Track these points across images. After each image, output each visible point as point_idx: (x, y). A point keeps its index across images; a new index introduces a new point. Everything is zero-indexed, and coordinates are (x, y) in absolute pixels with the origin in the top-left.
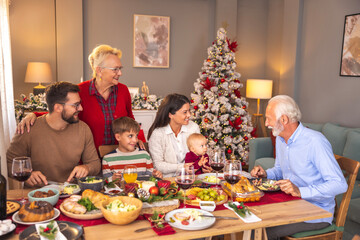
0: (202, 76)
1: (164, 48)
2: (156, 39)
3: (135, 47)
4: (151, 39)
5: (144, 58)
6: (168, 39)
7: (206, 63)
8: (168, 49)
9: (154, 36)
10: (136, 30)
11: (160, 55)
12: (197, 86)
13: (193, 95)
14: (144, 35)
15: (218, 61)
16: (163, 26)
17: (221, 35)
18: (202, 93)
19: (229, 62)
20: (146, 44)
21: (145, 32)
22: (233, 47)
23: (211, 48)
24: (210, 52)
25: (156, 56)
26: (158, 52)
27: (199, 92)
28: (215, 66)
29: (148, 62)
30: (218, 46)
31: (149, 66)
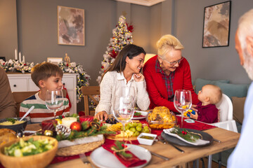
0: (109, 49)
1: (81, 31)
2: (75, 25)
3: (59, 30)
4: (71, 25)
5: (65, 38)
6: (84, 25)
7: (111, 40)
8: (83, 33)
9: (73, 23)
10: (59, 17)
11: (78, 36)
12: (106, 56)
13: (103, 64)
14: (65, 22)
15: (121, 38)
16: (79, 16)
17: (122, 20)
18: (110, 62)
19: (128, 39)
20: (68, 28)
21: (66, 19)
22: (130, 29)
23: (115, 29)
24: (114, 32)
25: (75, 37)
26: (76, 35)
27: (107, 60)
28: (118, 41)
29: (69, 41)
30: (120, 28)
31: (70, 44)
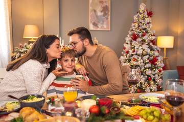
0: (130, 33)
1: (107, 19)
2: (102, 13)
3: (90, 18)
4: (99, 14)
5: (95, 24)
6: (110, 13)
7: (133, 25)
8: (109, 20)
9: (101, 12)
10: (90, 8)
11: (105, 23)
12: (128, 39)
13: (125, 45)
14: (95, 11)
15: (141, 23)
16: (106, 6)
17: (142, 7)
18: (131, 44)
19: (148, 23)
20: (97, 16)
21: (96, 9)
22: (150, 14)
23: (136, 16)
24: (135, 18)
25: (103, 24)
26: (103, 21)
27: (129, 42)
28: (139, 26)
29: (98, 27)
30: (141, 14)
31: (99, 29)
